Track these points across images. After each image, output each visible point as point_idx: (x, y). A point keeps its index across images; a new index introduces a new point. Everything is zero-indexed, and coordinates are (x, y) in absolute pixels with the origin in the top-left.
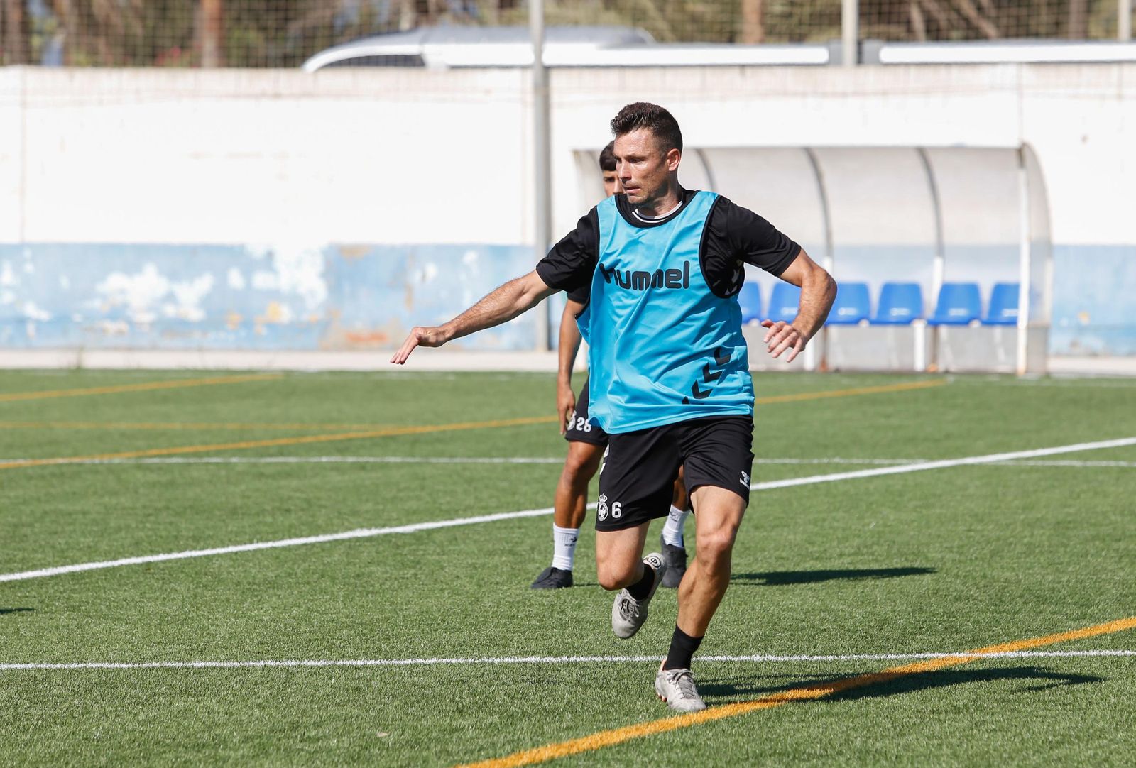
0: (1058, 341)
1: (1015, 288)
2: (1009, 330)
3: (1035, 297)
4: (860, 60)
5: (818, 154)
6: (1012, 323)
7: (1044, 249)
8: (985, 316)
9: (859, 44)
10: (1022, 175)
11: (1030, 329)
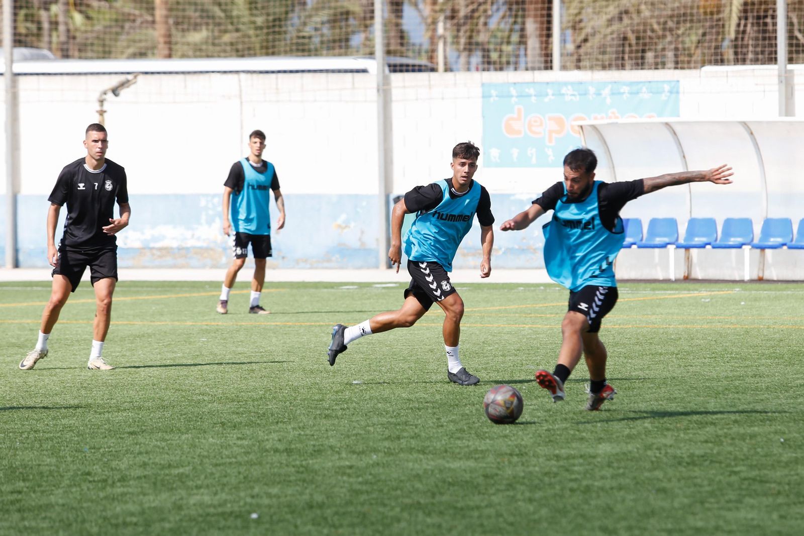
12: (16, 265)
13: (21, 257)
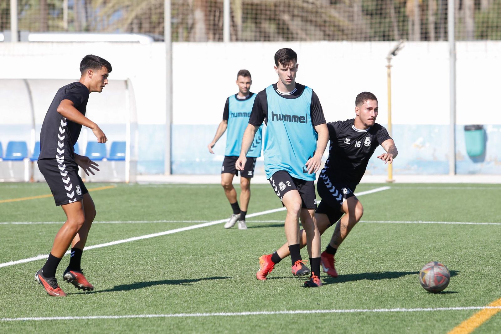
0: (140, 168)
1: (124, 144)
2: (120, 163)
3: (132, 147)
4: (19, 40)
5: (30, 83)
6: (123, 159)
7: (135, 126)
8: (108, 156)
9: (19, 32)
10: (127, 92)
11: (131, 162)
12: (171, 173)
13: (174, 167)
